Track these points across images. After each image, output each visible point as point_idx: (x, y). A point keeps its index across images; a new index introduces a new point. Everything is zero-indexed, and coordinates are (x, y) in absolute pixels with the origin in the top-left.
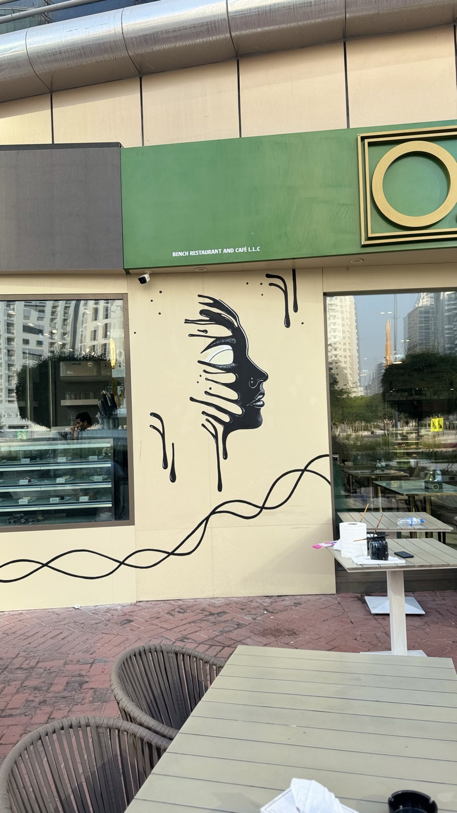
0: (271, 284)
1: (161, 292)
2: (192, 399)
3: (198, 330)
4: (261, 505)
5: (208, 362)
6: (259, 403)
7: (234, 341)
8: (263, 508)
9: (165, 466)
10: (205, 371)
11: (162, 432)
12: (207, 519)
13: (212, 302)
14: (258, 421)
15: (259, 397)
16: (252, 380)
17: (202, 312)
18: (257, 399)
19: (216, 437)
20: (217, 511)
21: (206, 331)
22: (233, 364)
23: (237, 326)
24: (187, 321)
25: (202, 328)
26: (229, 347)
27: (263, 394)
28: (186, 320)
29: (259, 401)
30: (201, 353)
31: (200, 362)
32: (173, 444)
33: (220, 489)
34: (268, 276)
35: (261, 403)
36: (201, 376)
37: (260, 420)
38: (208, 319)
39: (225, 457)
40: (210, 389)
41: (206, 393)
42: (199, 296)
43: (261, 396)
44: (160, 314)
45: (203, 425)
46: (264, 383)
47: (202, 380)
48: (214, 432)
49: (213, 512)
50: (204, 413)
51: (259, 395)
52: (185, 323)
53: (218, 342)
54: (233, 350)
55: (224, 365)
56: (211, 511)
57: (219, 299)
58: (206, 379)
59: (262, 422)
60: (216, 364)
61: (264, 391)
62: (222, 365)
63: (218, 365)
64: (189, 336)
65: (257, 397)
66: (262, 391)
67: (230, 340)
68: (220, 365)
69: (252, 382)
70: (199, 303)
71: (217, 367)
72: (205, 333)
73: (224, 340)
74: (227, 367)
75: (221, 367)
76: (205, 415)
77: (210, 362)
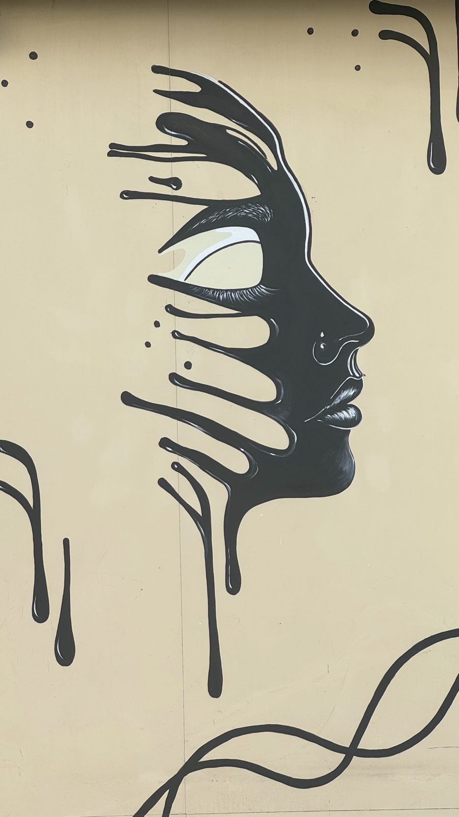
0: (385, 35)
1: (33, 56)
2: (128, 399)
3: (152, 179)
4: (347, 744)
5: (182, 280)
6: (344, 415)
7: (264, 215)
8: (352, 751)
9: (41, 614)
10: (171, 309)
11: (31, 502)
12: (172, 785)
13: (195, 88)
14: (341, 472)
15: (344, 394)
16: (323, 340)
17: (165, 122)
18: (337, 401)
19: (203, 521)
20: (206, 758)
21: (175, 182)
22: (263, 289)
23: (276, 168)
24: (116, 150)
25: (164, 170)
26: (250, 234)
27: (358, 385)
28: (112, 146)
29: (345, 405)
30: (160, 251)
31: (155, 280)
32: (66, 542)
33: (215, 686)
34: (378, 8)
35: (352, 413)
36: (157, 324)
37: (346, 468)
38: (184, 143)
39: (234, 583)
40: (188, 365)
41: (174, 378)
42: (157, 69)
43: (351, 392)
44: (30, 124)
45: (163, 483)
46: (361, 350)
47: (162, 337)
48: (197, 507)
49: (194, 764)
50: (165, 443)
51: (344, 388)
52: (110, 154)
53: (213, 218)
54: (263, 242)
55: (234, 291)
56: (186, 760)
57: (220, 82)
58: (173, 333)
59: (352, 475)
60: (206, 288)
61: (361, 376)
62: (227, 291)
63: (214, 290)
64: (122, 197)
65: (339, 393)
66: (354, 376)
67: (254, 211)
68: (222, 290)
69: (322, 347)
70: (156, 91)
71: (209, 297)
72: (175, 187)
73: (234, 210)
74: (242, 296)
75: (225, 295)
76: (170, 449)
77: (187, 282)
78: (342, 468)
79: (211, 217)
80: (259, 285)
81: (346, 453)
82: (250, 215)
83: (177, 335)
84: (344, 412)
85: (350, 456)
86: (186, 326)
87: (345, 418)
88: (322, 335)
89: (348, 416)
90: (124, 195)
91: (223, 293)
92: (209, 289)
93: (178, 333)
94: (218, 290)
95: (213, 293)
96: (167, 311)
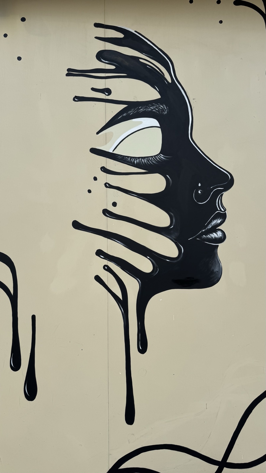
0: (238, 3)
1: (23, 20)
2: (77, 225)
3: (93, 89)
4: (219, 458)
5: (111, 151)
6: (214, 235)
7: (163, 110)
8: (223, 464)
9: (16, 365)
10: (104, 170)
11: (12, 291)
14: (213, 272)
15: (214, 222)
16: (200, 188)
17: (101, 56)
18: (210, 226)
19: (123, 303)
20: (124, 466)
21: (108, 91)
22: (162, 156)
23: (170, 81)
24: (71, 73)
25: (101, 84)
26: (154, 122)
27: (223, 216)
28: (69, 70)
29: (214, 229)
30: (98, 133)
31: (94, 151)
32: (34, 317)
33: (130, 417)
35: (219, 234)
36: (95, 179)
37: (216, 269)
38: (113, 67)
39: (143, 347)
40: (114, 204)
41: (106, 212)
42: (97, 25)
43: (219, 221)
44: (19, 58)
45: (98, 279)
46: (225, 194)
47: (98, 187)
50: (100, 253)
51: (214, 219)
52: (68, 75)
53: (131, 112)
54: (162, 127)
55: (144, 158)
56: (110, 468)
57: (136, 31)
58: (105, 184)
59: (220, 274)
60: (126, 156)
61: (225, 210)
62: (139, 158)
63: (131, 157)
64: (74, 100)
65: (211, 221)
66: (221, 210)
67: (157, 108)
68: (136, 157)
69: (199, 192)
70: (96, 38)
71: (128, 162)
72: (107, 94)
73: (144, 107)
74: (148, 161)
75: (138, 161)
76: (103, 257)
77: (114, 152)
78: (213, 270)
79: (129, 112)
80: (159, 154)
81: (216, 260)
82: (154, 110)
83: (108, 186)
84: (214, 234)
85: (218, 262)
86: (113, 180)
87: (215, 238)
88: (200, 185)
89: (217, 236)
90: (76, 99)
91: (137, 160)
92: (128, 157)
93: (108, 184)
94: (133, 158)
95: (131, 159)
96: (102, 171)
